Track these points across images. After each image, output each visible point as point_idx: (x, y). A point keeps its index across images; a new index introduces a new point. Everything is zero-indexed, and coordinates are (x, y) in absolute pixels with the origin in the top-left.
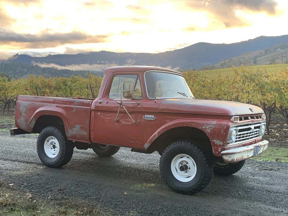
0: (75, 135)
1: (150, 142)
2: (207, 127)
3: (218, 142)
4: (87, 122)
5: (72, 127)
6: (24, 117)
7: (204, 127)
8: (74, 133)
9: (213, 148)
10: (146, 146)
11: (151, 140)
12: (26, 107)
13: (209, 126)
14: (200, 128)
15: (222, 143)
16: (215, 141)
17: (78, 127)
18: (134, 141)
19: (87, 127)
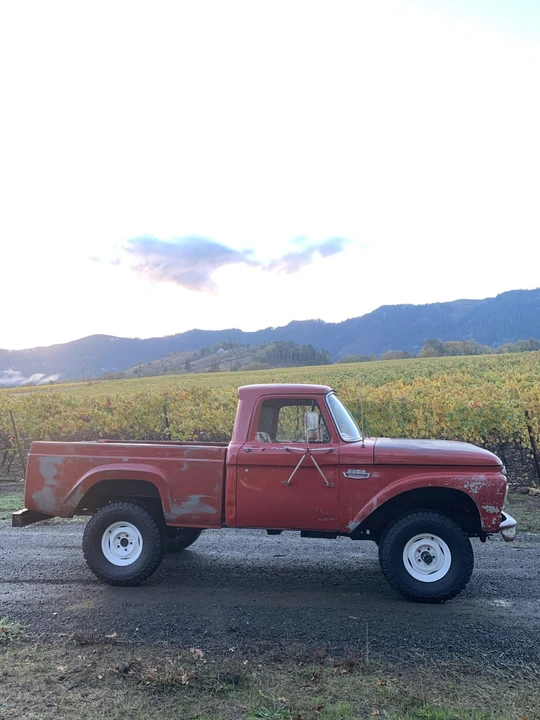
0: (189, 515)
1: (360, 518)
2: (472, 485)
3: (491, 509)
4: (217, 488)
5: (181, 499)
6: (53, 486)
7: (466, 486)
8: (186, 511)
9: (482, 519)
10: (352, 525)
11: (364, 514)
12: (56, 466)
13: (475, 484)
14: (459, 487)
15: (497, 511)
16: (486, 507)
17: (194, 500)
18: (326, 519)
19: (218, 498)
